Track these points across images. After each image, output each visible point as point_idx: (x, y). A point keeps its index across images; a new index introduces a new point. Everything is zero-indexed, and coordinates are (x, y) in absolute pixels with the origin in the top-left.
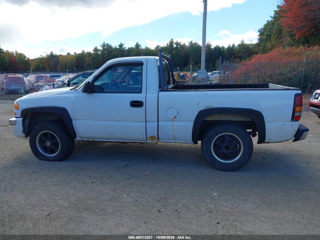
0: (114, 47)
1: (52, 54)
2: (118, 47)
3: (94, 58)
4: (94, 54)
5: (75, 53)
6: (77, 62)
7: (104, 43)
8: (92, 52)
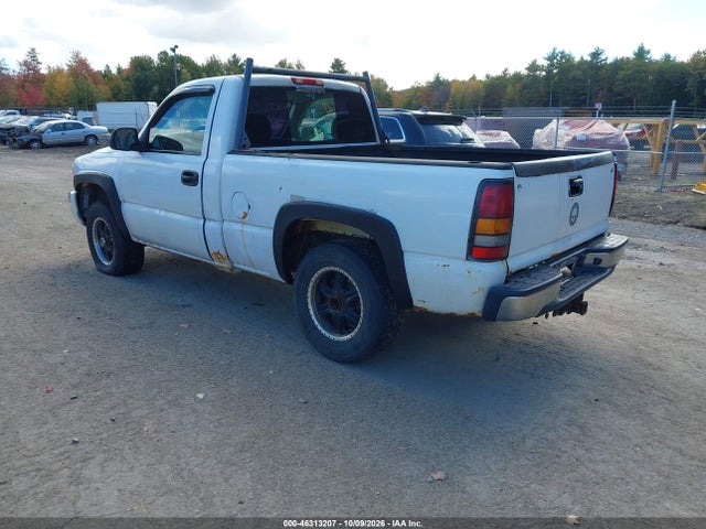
0: (577, 59)
1: (437, 78)
2: (589, 59)
3: (525, 87)
4: (528, 76)
5: (488, 76)
6: (486, 96)
7: (554, 50)
8: (525, 72)
